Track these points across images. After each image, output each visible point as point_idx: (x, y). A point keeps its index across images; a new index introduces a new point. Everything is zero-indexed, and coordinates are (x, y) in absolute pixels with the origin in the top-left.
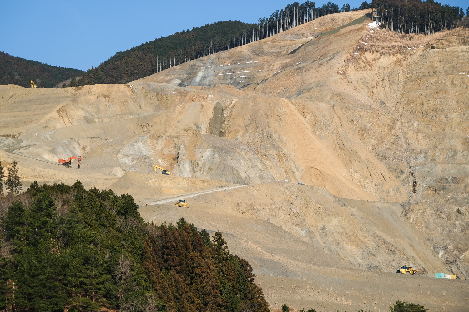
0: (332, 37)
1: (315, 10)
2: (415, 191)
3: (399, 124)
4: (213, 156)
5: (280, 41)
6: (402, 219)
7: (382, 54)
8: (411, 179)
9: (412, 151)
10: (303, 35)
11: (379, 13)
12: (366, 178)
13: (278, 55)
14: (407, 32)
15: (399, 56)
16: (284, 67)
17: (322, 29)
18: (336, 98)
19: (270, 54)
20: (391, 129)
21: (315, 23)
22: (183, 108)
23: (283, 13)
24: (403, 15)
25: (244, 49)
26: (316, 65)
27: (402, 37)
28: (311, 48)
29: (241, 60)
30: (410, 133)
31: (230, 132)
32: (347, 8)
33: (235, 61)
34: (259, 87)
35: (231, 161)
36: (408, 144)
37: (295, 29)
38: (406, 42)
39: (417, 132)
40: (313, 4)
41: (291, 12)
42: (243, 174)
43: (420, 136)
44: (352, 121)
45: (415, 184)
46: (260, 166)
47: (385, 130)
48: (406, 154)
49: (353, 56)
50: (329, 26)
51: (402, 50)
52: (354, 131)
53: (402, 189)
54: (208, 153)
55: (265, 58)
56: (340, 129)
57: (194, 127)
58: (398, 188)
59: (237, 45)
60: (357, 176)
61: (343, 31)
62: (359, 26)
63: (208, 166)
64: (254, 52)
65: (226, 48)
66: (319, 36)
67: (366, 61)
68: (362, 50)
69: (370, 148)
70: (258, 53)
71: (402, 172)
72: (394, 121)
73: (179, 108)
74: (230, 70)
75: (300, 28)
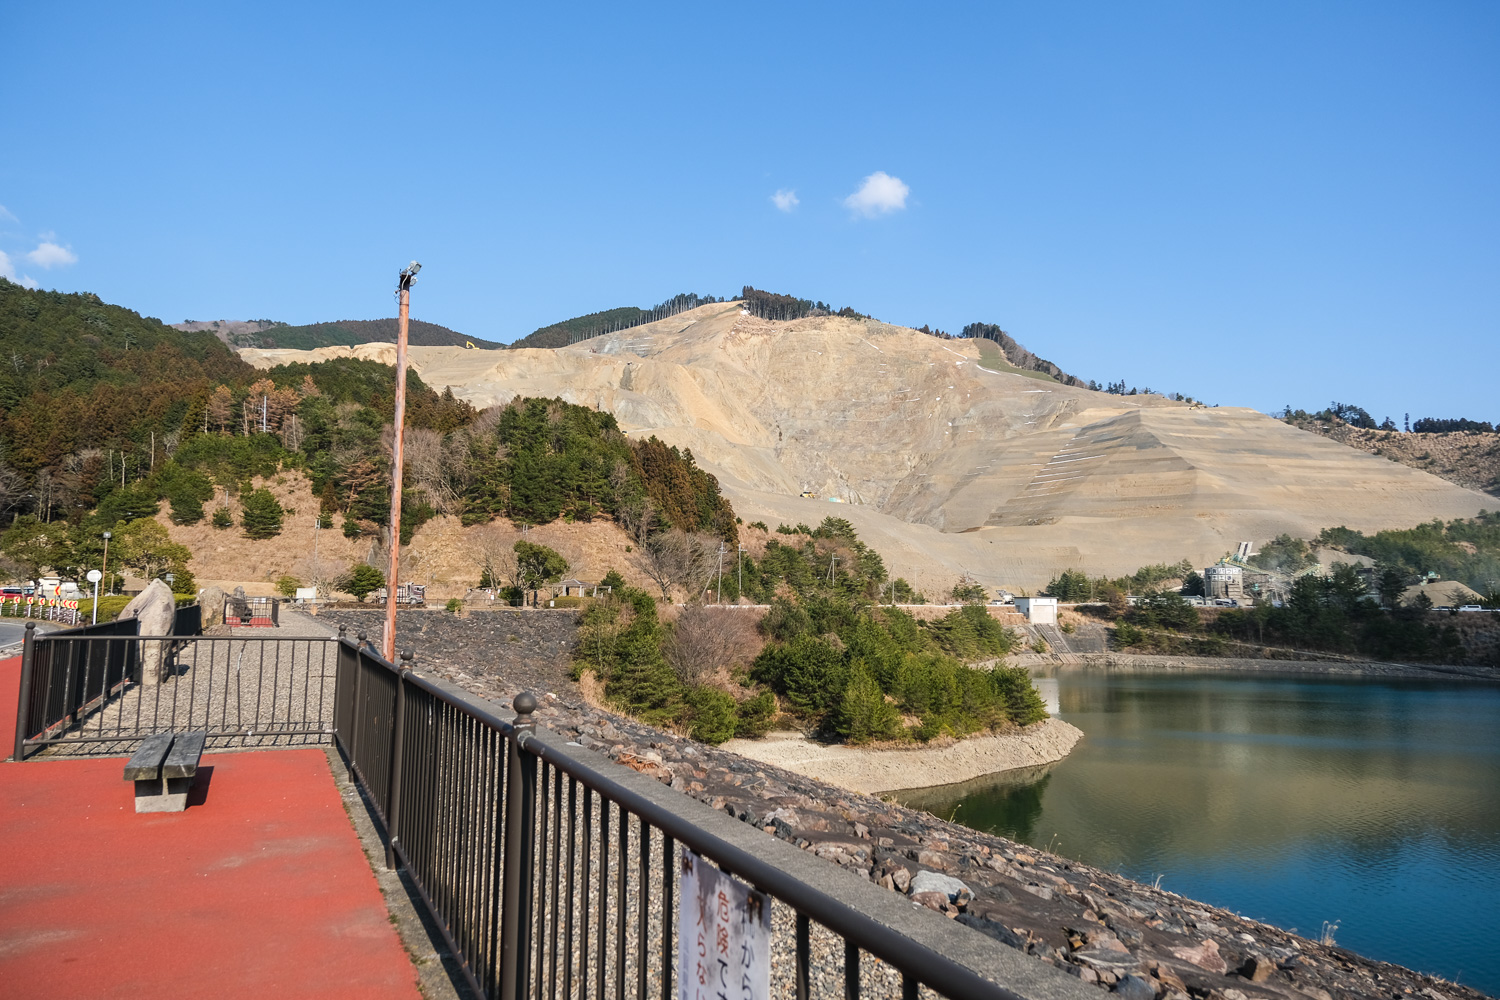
0: (713, 321)
1: (697, 300)
2: (781, 440)
3: (767, 388)
4: (627, 406)
5: (670, 323)
6: (776, 460)
7: (753, 334)
8: (778, 431)
9: (778, 409)
10: (688, 319)
11: (749, 304)
12: (744, 429)
13: (669, 333)
14: (770, 319)
15: (765, 336)
16: (675, 342)
17: (703, 315)
18: (719, 366)
19: (663, 332)
20: (761, 392)
21: (698, 310)
22: (599, 369)
23: (673, 302)
24: (767, 305)
25: (642, 328)
26: (701, 341)
27: (767, 322)
28: (696, 328)
29: (640, 336)
30: (776, 395)
31: (637, 389)
32: (722, 300)
33: (635, 337)
34: (655, 357)
35: (641, 410)
36: (775, 404)
37: (682, 314)
38: (770, 326)
39: (781, 395)
40: (696, 296)
41: (679, 301)
42: (651, 421)
43: (784, 398)
44: (732, 385)
45: (780, 434)
46: (664, 415)
47: (757, 393)
48: (773, 411)
49: (730, 335)
50: (709, 313)
51: (768, 332)
52: (734, 392)
53: (771, 438)
54: (623, 404)
55: (659, 335)
56: (723, 391)
57: (608, 385)
58: (768, 437)
59: (636, 325)
60: (736, 427)
61: (720, 316)
62: (734, 312)
63: (623, 413)
64: (650, 330)
65: (627, 327)
66: (702, 320)
67: (740, 339)
68: (737, 331)
69: (746, 406)
70: (654, 331)
71: (771, 425)
72: (763, 386)
73: (595, 369)
74: (632, 344)
75: (685, 313)
